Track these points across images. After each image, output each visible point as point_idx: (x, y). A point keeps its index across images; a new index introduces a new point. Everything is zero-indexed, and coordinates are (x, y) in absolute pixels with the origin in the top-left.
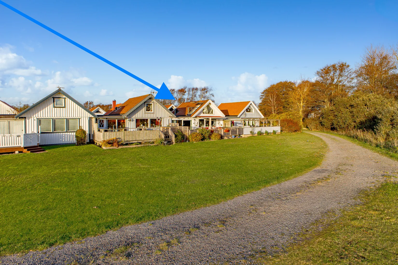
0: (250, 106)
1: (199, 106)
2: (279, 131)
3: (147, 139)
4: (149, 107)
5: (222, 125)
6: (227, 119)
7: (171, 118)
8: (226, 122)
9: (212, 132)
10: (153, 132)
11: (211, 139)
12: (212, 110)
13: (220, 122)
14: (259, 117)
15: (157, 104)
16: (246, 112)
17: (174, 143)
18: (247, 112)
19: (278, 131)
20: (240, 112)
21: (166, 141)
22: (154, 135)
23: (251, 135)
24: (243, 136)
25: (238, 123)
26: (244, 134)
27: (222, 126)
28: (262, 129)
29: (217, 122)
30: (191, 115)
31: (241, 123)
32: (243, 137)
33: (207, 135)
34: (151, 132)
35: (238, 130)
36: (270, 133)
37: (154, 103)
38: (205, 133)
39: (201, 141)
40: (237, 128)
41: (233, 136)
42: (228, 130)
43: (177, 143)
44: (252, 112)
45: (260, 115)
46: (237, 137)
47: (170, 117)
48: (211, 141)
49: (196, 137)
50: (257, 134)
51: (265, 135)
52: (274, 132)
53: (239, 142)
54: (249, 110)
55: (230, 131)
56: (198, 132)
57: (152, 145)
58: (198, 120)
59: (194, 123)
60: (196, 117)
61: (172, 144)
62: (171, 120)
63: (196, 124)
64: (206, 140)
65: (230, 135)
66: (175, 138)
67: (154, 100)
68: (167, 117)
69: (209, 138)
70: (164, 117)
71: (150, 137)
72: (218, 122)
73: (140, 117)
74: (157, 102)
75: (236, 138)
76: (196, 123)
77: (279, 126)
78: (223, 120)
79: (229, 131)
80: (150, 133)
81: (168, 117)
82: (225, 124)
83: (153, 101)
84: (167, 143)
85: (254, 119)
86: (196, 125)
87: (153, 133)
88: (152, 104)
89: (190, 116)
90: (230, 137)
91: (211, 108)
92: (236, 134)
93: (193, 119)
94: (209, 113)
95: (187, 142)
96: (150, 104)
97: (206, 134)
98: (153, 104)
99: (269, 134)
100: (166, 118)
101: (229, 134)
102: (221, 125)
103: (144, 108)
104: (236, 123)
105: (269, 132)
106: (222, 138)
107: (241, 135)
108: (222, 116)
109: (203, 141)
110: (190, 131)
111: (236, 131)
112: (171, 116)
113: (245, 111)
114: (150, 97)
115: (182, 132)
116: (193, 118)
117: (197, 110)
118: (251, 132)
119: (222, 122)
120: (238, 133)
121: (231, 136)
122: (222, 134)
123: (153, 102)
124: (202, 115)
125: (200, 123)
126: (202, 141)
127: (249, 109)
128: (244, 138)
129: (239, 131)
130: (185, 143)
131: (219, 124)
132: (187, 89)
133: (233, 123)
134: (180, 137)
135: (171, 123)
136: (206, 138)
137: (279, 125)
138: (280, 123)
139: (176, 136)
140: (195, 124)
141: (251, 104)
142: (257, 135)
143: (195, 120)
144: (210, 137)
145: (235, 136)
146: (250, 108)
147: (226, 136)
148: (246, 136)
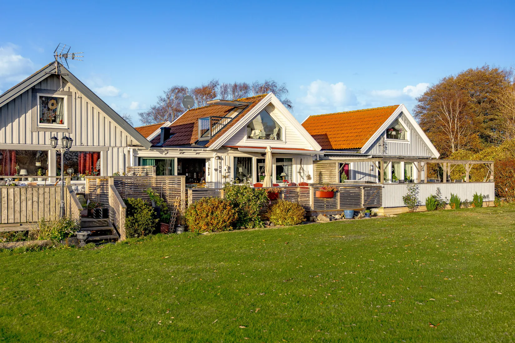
0: (396, 121)
1: (234, 114)
2: (492, 198)
3: (11, 221)
4: (55, 111)
5: (312, 176)
6: (326, 158)
7: (134, 150)
8: (323, 166)
9: (273, 196)
10: (35, 194)
11: (268, 222)
12: (279, 130)
13: (305, 167)
14: (425, 155)
15: (83, 100)
16: (386, 139)
17: (123, 238)
18: (388, 137)
19: (488, 196)
20: (367, 139)
21: (87, 231)
22: (41, 205)
23: (407, 210)
24: (380, 212)
25: (363, 173)
26: (383, 206)
27: (311, 182)
28: (441, 191)
29: (295, 168)
30: (207, 142)
31: (372, 173)
32: (379, 214)
33: (253, 208)
34: (29, 196)
35: (363, 191)
36: (466, 203)
37: (69, 94)
38: (249, 201)
39: (231, 228)
40: (361, 186)
41: (348, 212)
42: (330, 190)
43: (132, 236)
44: (404, 139)
45: (428, 149)
46: (361, 214)
47: (130, 146)
48: (271, 227)
49: (212, 213)
50: (427, 205)
51: (448, 211)
52: (478, 201)
53: (373, 234)
54: (394, 133)
55: (339, 194)
56: (222, 197)
57: (20, 244)
58: (229, 158)
59: (216, 170)
60: (224, 148)
61: (115, 240)
62: (135, 157)
63: (223, 173)
64: (250, 225)
65: (339, 208)
66: (127, 217)
67: (69, 85)
68: (118, 144)
69: (263, 220)
70: (107, 144)
71: (24, 213)
72: (299, 166)
73: (15, 141)
74: (79, 92)
75: (357, 218)
76: (224, 168)
77: (490, 182)
78: (315, 162)
79: (332, 194)
80: (23, 197)
81: (124, 144)
82: (320, 175)
83: (66, 89)
84: (89, 235)
85: (409, 160)
86: (225, 177)
87: (35, 199)
88: (63, 99)
89: (203, 144)
90: (337, 217)
91: (274, 122)
92: (358, 204)
93: (214, 154)
94: (267, 137)
95: (179, 232)
96: (56, 99)
97: (252, 203)
98: (66, 98)
99: (462, 207)
100: (115, 150)
101: (335, 205)
102: (309, 177)
103: (30, 112)
104: (355, 172)
105: (463, 200)
106: (311, 219)
107: (374, 211)
108: (312, 149)
109: (240, 229)
110: (190, 192)
111: (358, 196)
112: (135, 142)
113: (382, 135)
114: (53, 72)
115: (164, 196)
116: (214, 150)
117: (226, 128)
118: (407, 199)
119: (310, 169)
120: (363, 203)
121: (339, 213)
122: (311, 203)
123: (64, 93)
124: (244, 142)
125: (238, 169)
126: (234, 229)
127: (394, 129)
128: (385, 218)
129: (367, 195)
130: (167, 238)
131: (302, 174)
132: (219, 87)
133: (345, 171)
134: (145, 215)
135: (135, 165)
136: (250, 220)
137: (492, 177)
138: (492, 173)
139: (130, 210)
140: (221, 172)
141: (402, 113)
142: (425, 208)
143: (220, 158)
144: (267, 215)
145: (356, 213)
146: (397, 127)
147: (323, 213)
148: (391, 213)
